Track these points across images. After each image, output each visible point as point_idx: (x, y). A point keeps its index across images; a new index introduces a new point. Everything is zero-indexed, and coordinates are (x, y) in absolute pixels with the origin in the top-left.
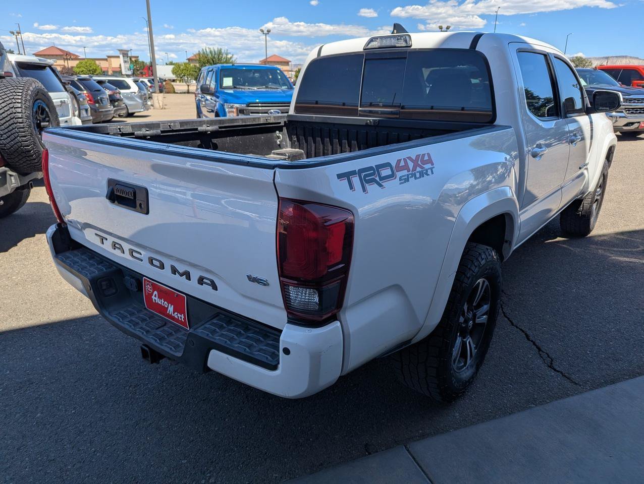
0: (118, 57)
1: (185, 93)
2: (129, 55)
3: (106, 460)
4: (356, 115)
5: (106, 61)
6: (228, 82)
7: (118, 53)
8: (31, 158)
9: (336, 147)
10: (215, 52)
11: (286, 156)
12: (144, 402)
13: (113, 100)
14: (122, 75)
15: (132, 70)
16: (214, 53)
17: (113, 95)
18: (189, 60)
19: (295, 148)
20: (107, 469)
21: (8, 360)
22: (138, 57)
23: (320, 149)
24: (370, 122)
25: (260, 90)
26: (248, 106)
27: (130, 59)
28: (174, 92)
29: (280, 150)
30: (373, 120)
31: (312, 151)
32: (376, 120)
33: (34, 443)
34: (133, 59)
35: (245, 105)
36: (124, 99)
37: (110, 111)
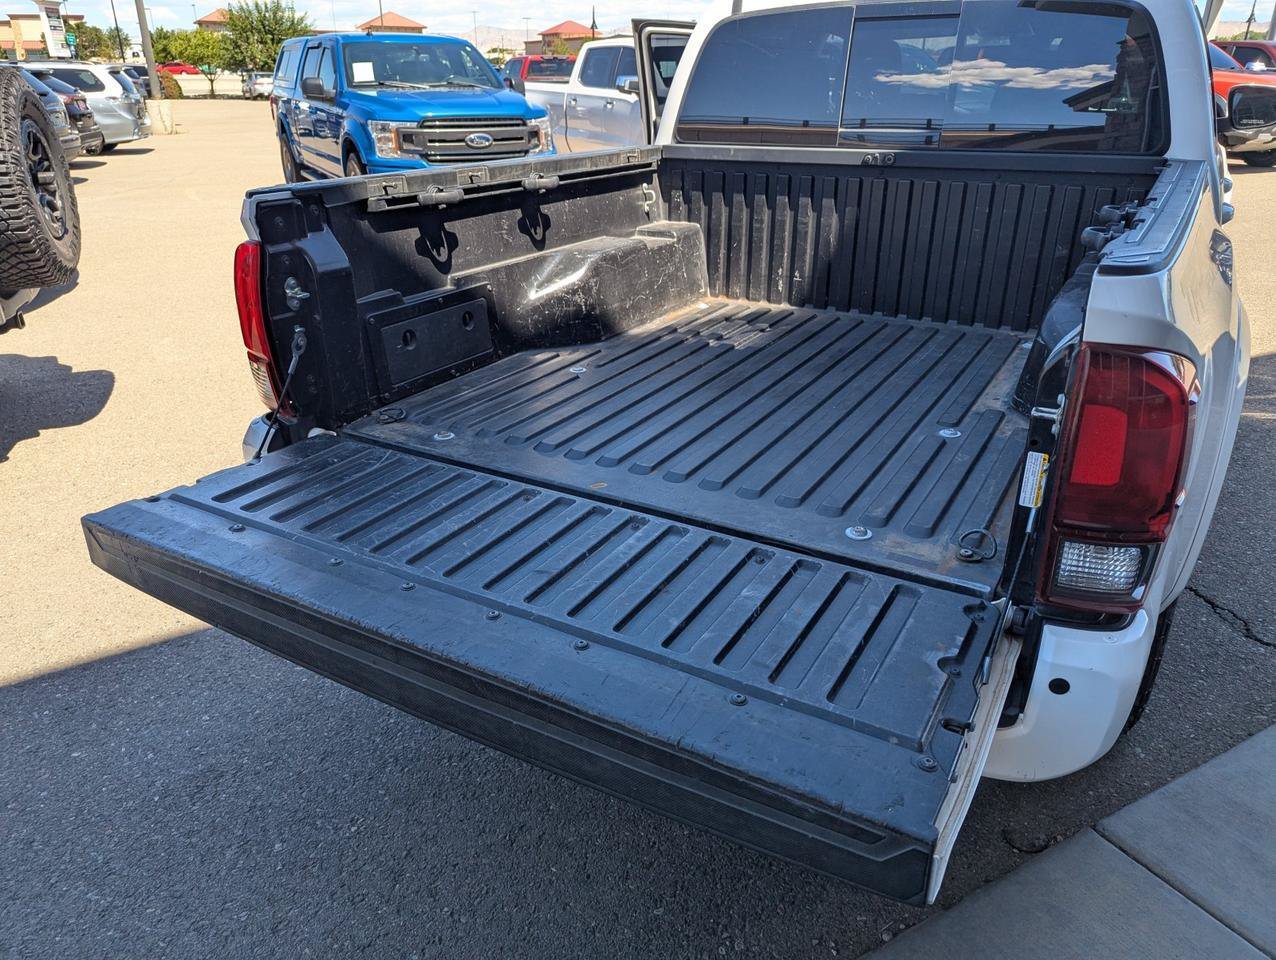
0: (37, 17)
1: (205, 97)
2: (62, 12)
3: (489, 931)
4: (832, 144)
5: (7, 28)
6: (363, 72)
7: (35, 9)
8: (31, 256)
9: (783, 215)
10: (266, 7)
11: (673, 237)
12: (500, 790)
13: (75, 117)
14: (49, 57)
15: (72, 48)
16: (264, 9)
17: (71, 104)
18: (200, 23)
19: (680, 220)
20: (501, 949)
21: (134, 728)
22: (81, 17)
23: (741, 220)
24: (875, 158)
25: (437, 89)
26: (421, 127)
27: (65, 22)
28: (181, 96)
29: (650, 225)
30: (880, 154)
31: (720, 225)
32: (889, 154)
33: (302, 913)
34: (72, 23)
35: (415, 124)
36: (95, 114)
37: (72, 140)
